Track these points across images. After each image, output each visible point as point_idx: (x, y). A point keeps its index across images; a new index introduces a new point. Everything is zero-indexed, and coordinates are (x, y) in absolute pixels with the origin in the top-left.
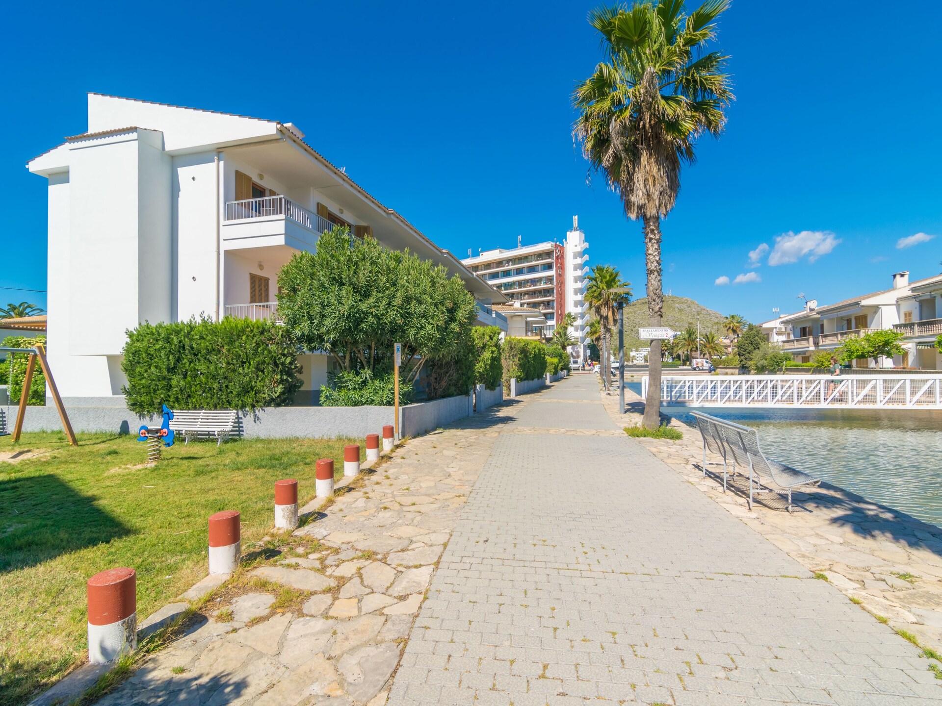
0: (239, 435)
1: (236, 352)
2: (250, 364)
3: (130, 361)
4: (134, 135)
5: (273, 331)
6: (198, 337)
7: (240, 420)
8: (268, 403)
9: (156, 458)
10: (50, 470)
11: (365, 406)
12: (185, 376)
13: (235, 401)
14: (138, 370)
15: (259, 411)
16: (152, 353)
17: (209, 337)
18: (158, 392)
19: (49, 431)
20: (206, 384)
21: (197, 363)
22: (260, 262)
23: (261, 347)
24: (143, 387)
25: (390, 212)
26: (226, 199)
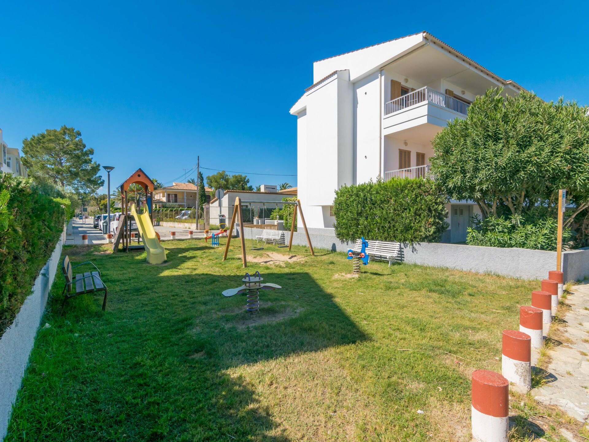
0: (401, 260)
1: (401, 202)
2: (410, 210)
3: (337, 208)
4: (336, 76)
5: (427, 185)
6: (375, 192)
7: (402, 250)
8: (423, 239)
9: (357, 271)
10: (306, 270)
11: (514, 248)
12: (367, 218)
13: (400, 236)
14: (341, 214)
15: (416, 245)
16: (349, 203)
17: (382, 192)
18: (352, 228)
19: (301, 245)
20: (380, 224)
21: (374, 209)
22: (405, 140)
23: (419, 198)
24: (344, 224)
25: (508, 83)
26: (386, 101)
